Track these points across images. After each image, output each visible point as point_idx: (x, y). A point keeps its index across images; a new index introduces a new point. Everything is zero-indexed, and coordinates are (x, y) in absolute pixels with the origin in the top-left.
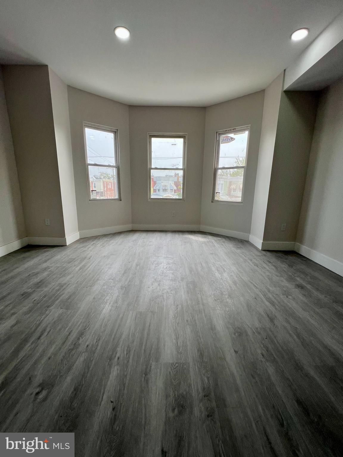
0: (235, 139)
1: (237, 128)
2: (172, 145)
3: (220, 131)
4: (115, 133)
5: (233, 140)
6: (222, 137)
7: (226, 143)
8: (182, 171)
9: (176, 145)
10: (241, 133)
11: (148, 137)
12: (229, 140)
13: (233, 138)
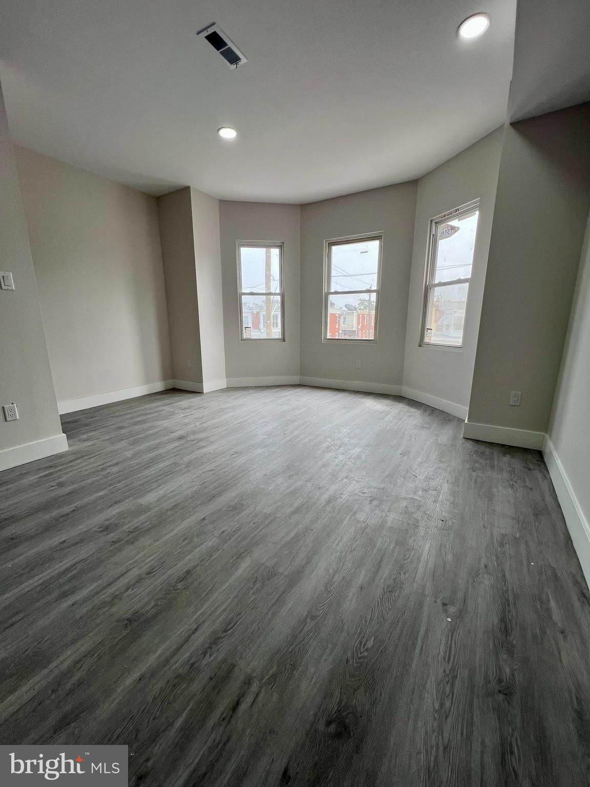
0: (459, 228)
1: (462, 208)
2: (361, 253)
3: (436, 218)
5: (456, 232)
6: (442, 228)
7: (446, 238)
8: (375, 294)
9: (367, 252)
10: (468, 215)
11: (325, 245)
12: (450, 232)
13: (455, 227)
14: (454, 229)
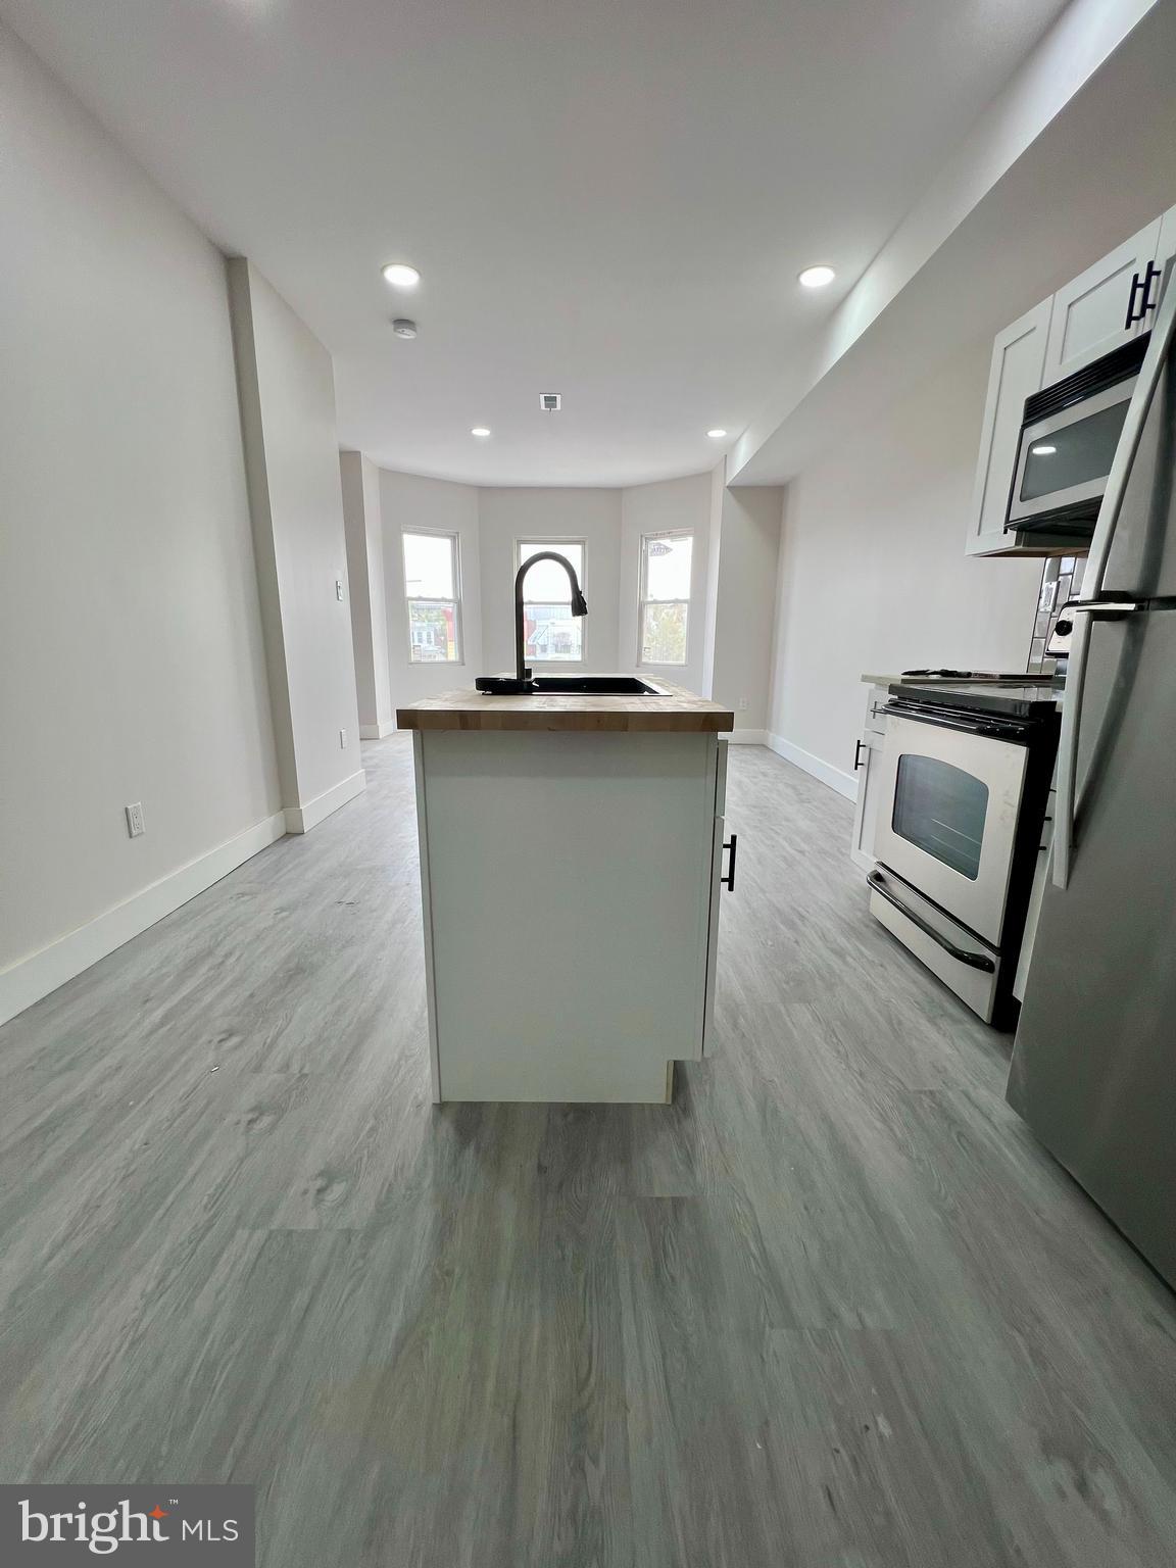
1: (676, 532)
3: (648, 534)
4: (454, 538)
7: (659, 556)
10: (681, 539)
11: (515, 543)
14: (668, 549)
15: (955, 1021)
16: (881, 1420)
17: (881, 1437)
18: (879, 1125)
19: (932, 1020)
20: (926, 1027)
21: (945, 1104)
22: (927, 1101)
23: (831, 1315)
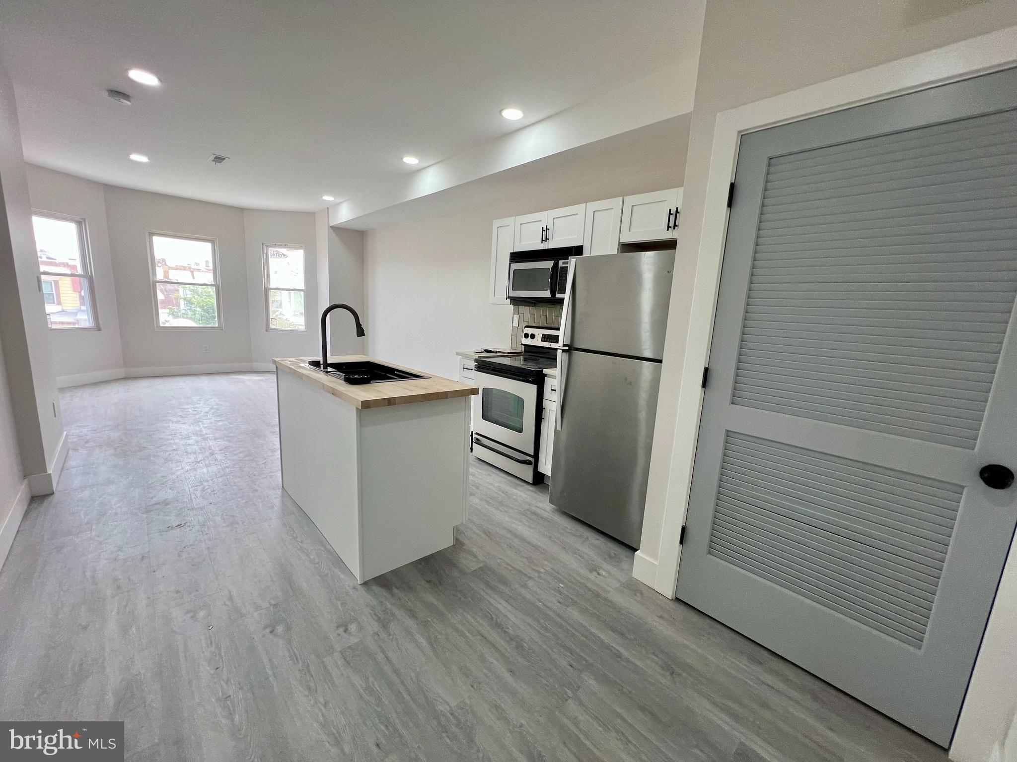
4: (80, 223)
15: (521, 486)
16: (560, 585)
17: (562, 587)
18: (520, 524)
19: (515, 488)
20: (515, 491)
21: (533, 511)
22: (529, 513)
23: (539, 572)
